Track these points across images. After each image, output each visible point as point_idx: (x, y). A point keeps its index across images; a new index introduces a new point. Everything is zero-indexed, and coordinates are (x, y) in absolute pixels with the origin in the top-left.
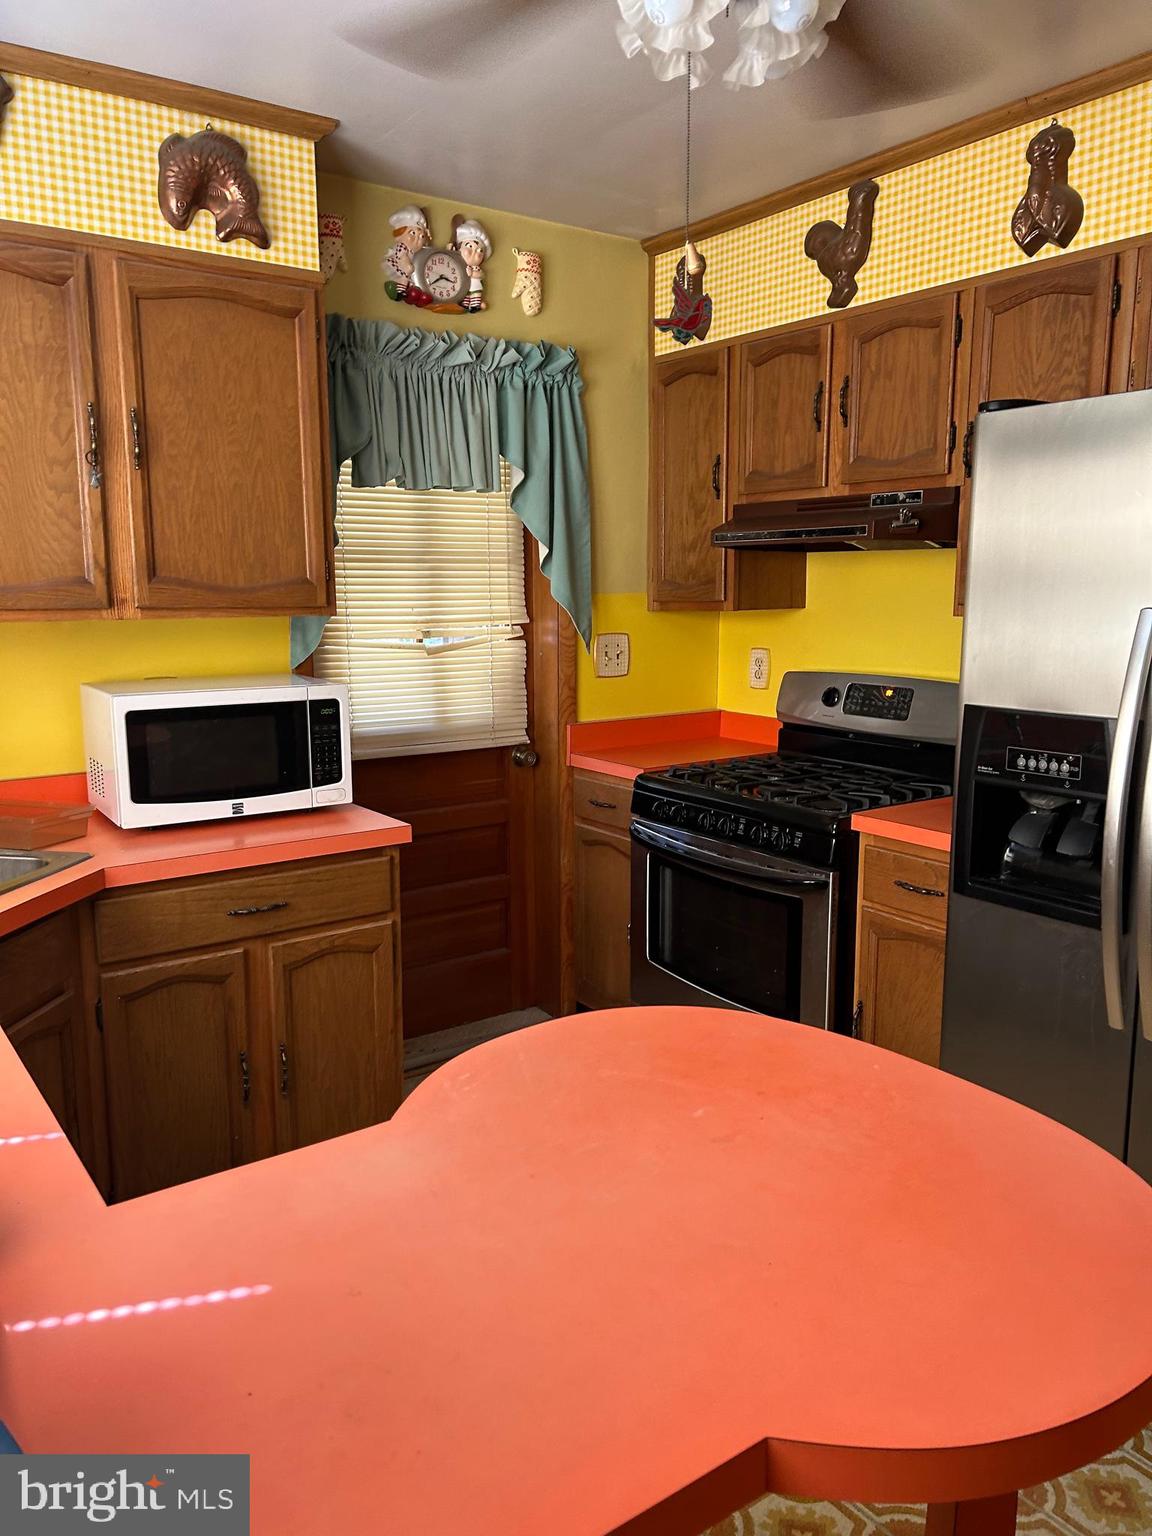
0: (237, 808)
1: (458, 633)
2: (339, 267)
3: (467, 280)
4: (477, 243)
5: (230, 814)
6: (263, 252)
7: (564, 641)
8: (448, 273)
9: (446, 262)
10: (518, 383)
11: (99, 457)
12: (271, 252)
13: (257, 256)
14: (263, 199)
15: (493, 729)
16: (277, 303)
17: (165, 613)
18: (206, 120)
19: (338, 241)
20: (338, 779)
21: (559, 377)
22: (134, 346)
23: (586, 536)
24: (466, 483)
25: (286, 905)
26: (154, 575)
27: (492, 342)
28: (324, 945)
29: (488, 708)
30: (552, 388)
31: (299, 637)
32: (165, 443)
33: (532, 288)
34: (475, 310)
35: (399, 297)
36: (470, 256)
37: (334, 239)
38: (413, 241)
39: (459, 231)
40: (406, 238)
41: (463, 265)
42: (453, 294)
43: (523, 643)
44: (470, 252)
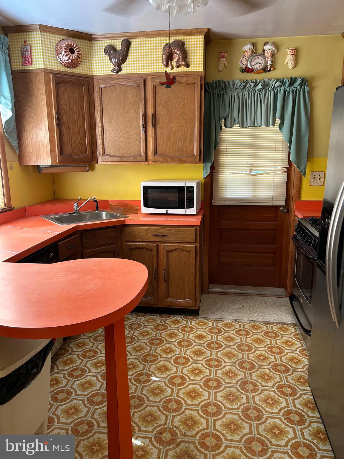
0: (167, 211)
1: (263, 170)
2: (225, 66)
3: (266, 62)
4: (270, 50)
5: (165, 213)
6: (188, 69)
7: (296, 173)
8: (260, 61)
9: (259, 58)
10: (282, 91)
11: (145, 126)
12: (190, 68)
13: (186, 70)
14: (188, 55)
15: (272, 200)
16: (190, 82)
17: (159, 163)
18: (175, 37)
19: (224, 59)
20: (193, 207)
21: (298, 88)
22: (154, 98)
23: (306, 138)
24: (259, 124)
25: (166, 236)
26: (156, 154)
27: (273, 80)
28: (176, 247)
29: (271, 193)
30: (296, 92)
31: (205, 170)
32: (160, 120)
33: (291, 60)
34: (270, 71)
35: (243, 71)
36: (268, 54)
37: (223, 59)
38: (248, 54)
39: (265, 47)
40: (246, 54)
41: (265, 57)
42: (261, 67)
43: (286, 173)
44: (267, 53)
